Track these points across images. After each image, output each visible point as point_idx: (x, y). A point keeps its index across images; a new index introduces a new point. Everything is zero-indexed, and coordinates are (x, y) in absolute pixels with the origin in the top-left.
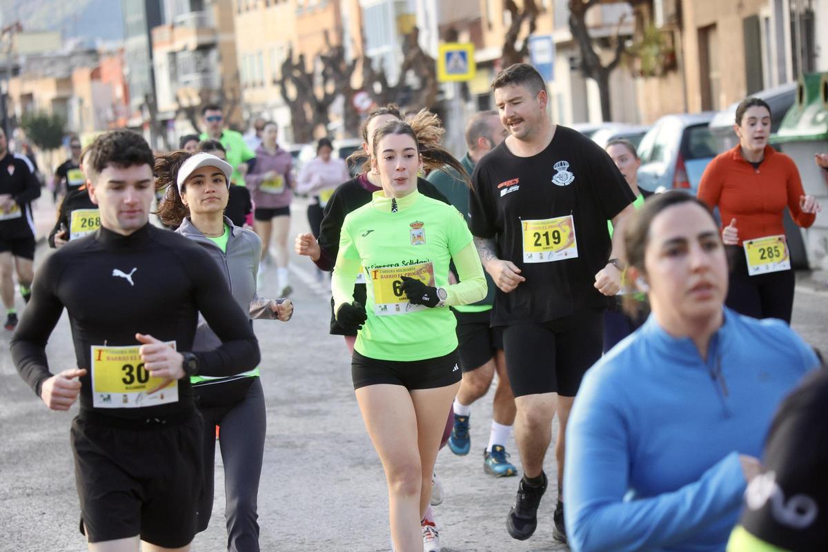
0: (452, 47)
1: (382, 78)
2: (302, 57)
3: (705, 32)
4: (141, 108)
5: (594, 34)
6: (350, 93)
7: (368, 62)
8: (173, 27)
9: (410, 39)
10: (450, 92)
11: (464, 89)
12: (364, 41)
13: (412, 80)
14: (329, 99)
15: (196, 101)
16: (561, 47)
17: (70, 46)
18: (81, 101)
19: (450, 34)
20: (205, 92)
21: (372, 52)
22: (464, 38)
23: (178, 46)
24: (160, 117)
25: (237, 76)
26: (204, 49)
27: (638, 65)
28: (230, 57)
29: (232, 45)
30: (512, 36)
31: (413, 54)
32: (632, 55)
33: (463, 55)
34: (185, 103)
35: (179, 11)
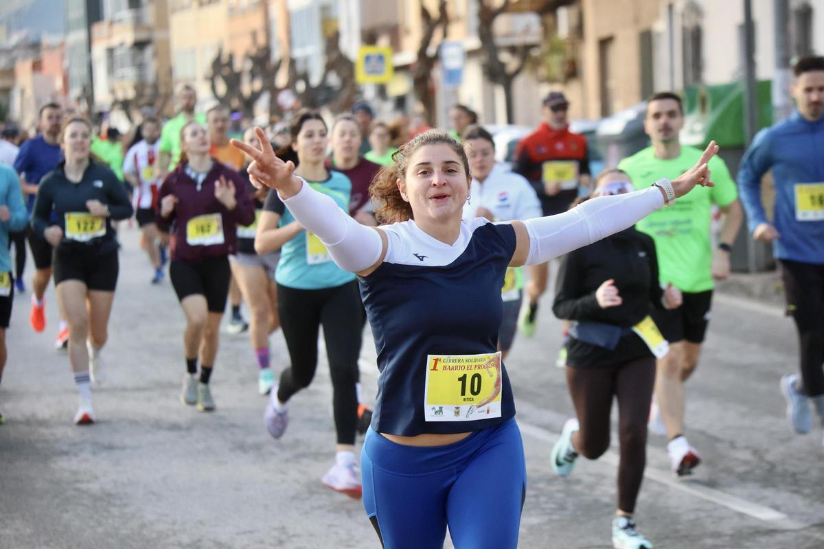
0: (371, 50)
1: (305, 77)
2: (231, 57)
3: (605, 44)
4: (79, 99)
5: (500, 41)
6: (274, 91)
7: (293, 62)
8: (112, 24)
9: (332, 41)
10: (369, 94)
11: (382, 91)
12: (290, 43)
13: (334, 80)
14: (255, 96)
15: (131, 94)
16: (471, 54)
17: (15, 39)
18: (23, 92)
19: (370, 38)
20: (140, 86)
21: (298, 53)
22: (383, 43)
23: (115, 42)
24: (96, 109)
25: (170, 72)
26: (140, 45)
27: (543, 72)
28: (164, 53)
29: (166, 43)
30: (426, 42)
31: (334, 56)
32: (537, 63)
33: (381, 58)
34: (121, 96)
35: (118, 9)
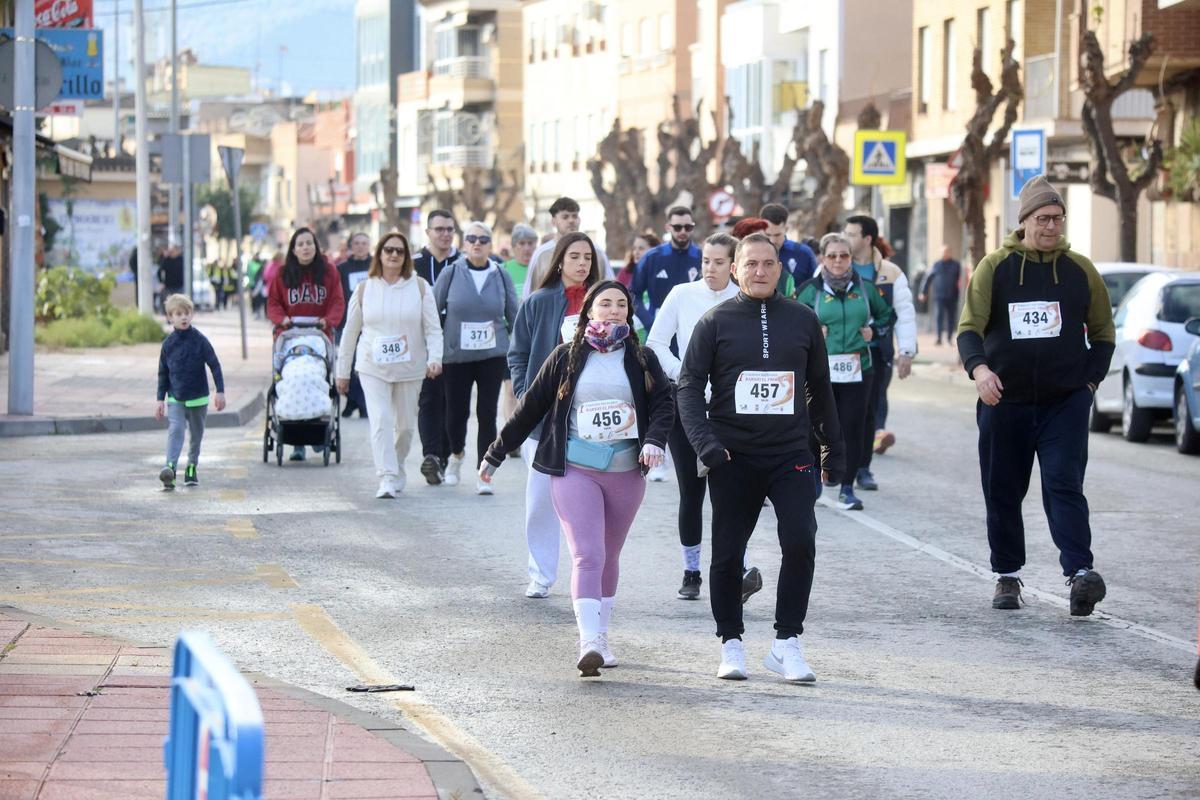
0: (872, 135)
1: (755, 173)
2: (632, 132)
4: (373, 189)
6: (702, 190)
7: (733, 145)
8: (430, 74)
12: (731, 115)
14: (669, 194)
15: (458, 184)
18: (281, 173)
20: (471, 173)
22: (886, 123)
23: (435, 102)
24: (400, 204)
25: (521, 153)
26: (474, 108)
29: (518, 106)
30: (979, 127)
33: (889, 147)
34: (442, 186)
